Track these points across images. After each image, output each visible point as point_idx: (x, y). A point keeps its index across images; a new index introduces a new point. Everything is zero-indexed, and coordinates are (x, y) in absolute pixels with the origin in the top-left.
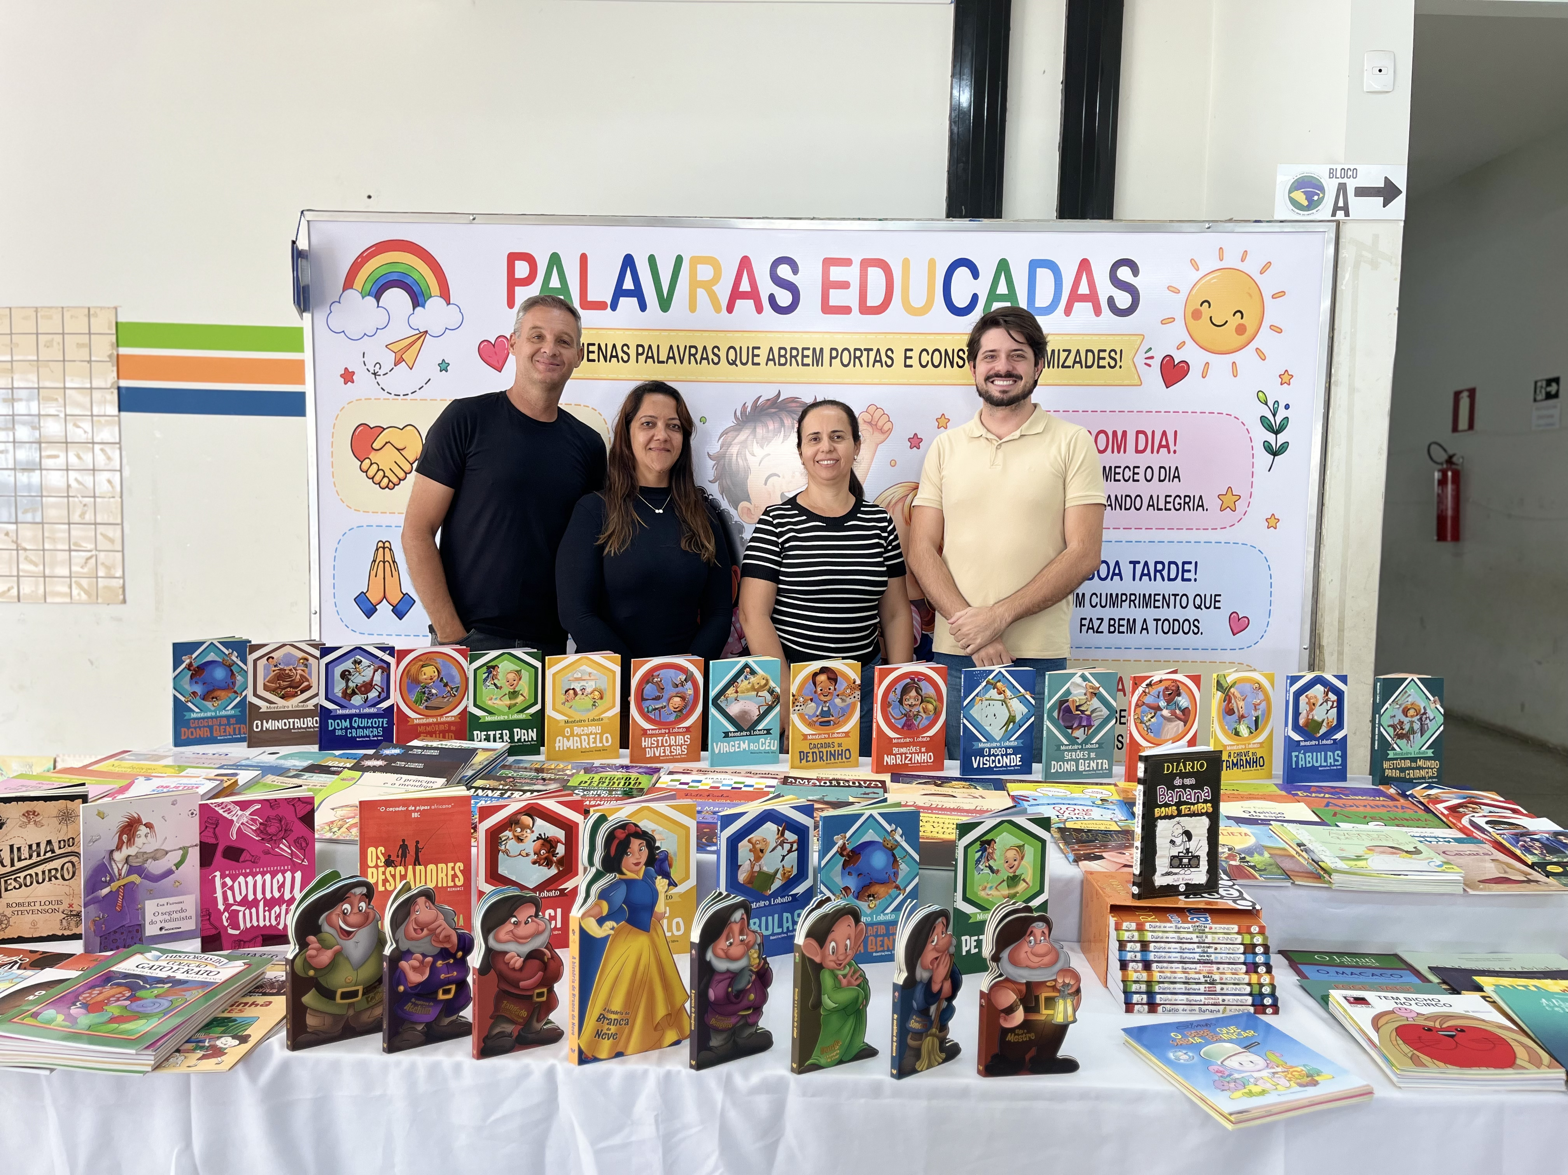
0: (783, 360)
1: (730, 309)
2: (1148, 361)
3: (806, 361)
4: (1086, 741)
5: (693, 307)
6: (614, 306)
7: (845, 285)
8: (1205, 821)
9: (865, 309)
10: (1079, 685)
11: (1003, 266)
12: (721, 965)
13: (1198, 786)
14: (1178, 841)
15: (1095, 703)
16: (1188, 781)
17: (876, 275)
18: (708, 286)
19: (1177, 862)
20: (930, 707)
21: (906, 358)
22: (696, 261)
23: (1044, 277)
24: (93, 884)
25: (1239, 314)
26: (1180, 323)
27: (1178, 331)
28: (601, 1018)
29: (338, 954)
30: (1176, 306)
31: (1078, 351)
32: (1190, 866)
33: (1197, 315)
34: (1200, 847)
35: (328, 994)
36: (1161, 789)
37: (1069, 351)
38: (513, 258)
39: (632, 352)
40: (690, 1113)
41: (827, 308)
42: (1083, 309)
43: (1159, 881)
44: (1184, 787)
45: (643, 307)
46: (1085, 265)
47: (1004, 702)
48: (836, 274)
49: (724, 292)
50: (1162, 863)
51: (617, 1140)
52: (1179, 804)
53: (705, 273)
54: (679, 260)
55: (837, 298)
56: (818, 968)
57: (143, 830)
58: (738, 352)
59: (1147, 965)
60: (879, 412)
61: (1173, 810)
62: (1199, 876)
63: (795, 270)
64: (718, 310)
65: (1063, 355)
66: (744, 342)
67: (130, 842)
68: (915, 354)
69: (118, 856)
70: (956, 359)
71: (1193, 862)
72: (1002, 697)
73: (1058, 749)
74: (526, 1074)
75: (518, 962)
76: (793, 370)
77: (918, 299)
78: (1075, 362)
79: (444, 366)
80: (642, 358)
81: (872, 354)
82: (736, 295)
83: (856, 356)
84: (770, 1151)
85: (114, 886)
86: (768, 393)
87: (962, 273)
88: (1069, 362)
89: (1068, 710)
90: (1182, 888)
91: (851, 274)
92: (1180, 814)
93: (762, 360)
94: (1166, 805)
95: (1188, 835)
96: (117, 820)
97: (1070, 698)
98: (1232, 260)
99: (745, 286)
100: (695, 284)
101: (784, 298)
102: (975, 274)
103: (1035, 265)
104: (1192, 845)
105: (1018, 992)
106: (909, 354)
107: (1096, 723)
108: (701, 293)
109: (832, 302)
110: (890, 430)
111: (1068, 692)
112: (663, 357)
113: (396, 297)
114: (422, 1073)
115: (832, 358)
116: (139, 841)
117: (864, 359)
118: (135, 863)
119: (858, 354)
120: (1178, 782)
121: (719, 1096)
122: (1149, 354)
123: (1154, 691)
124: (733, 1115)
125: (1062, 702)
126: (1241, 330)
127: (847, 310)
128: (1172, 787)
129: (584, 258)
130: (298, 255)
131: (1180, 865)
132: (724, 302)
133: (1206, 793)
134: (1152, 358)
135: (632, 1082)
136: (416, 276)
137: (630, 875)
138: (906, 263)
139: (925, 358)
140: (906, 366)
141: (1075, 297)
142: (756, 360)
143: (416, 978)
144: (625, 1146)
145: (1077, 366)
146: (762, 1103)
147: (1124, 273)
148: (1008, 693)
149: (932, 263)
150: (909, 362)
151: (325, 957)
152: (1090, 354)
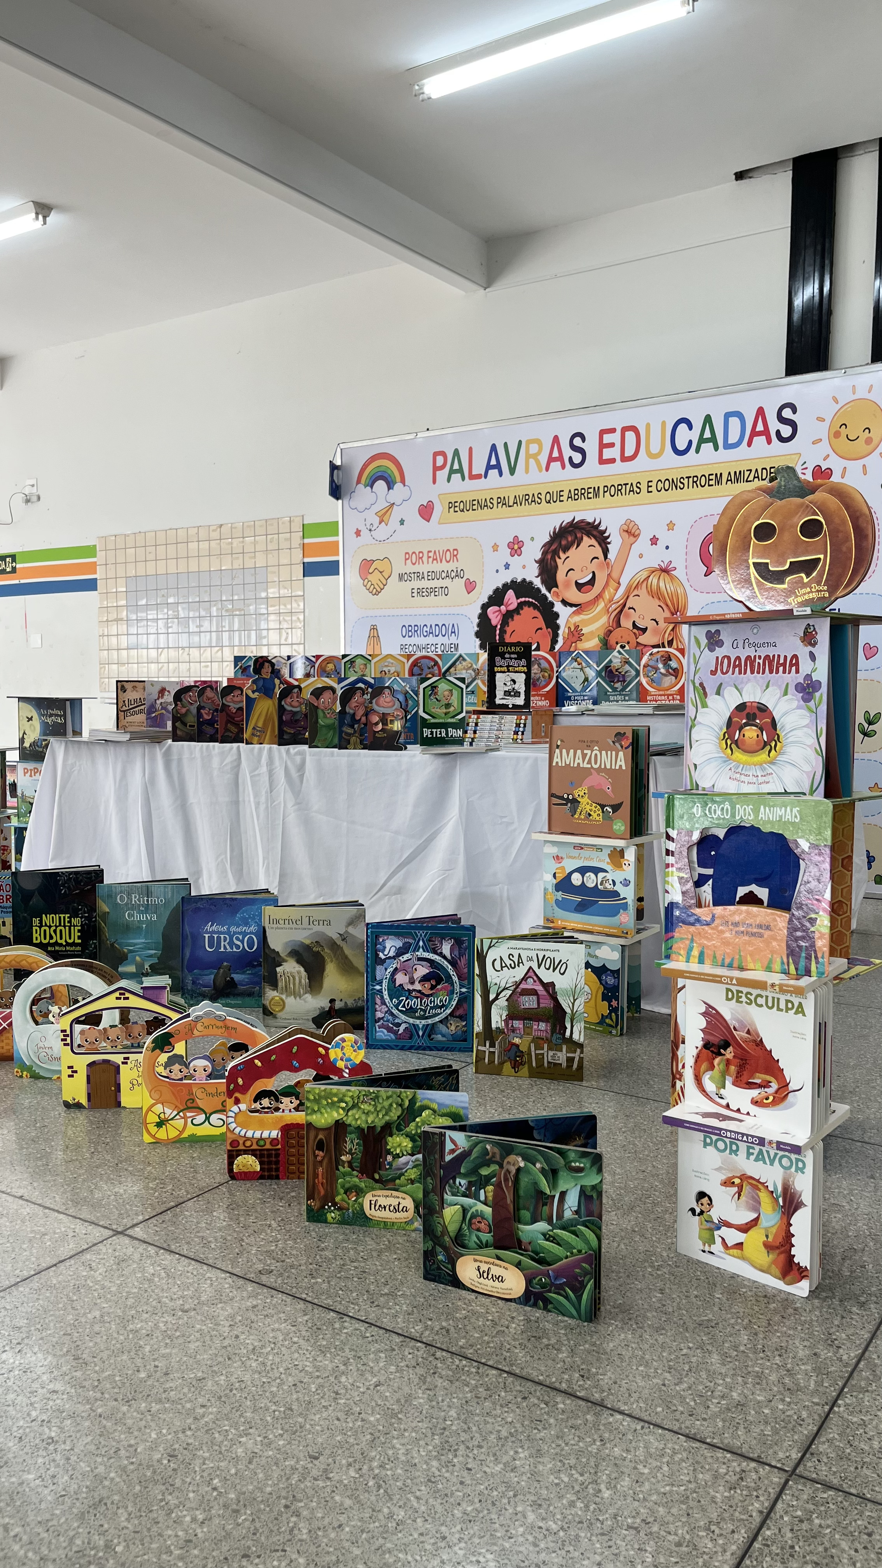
0: (576, 497)
1: (547, 469)
2: (804, 471)
3: (590, 495)
4: (623, 689)
5: (527, 471)
6: (486, 477)
7: (612, 445)
8: (523, 676)
9: (624, 459)
10: (617, 657)
11: (708, 419)
12: (288, 708)
13: (519, 658)
14: (508, 684)
15: (627, 667)
16: (513, 656)
17: (630, 436)
18: (535, 456)
19: (507, 693)
20: (546, 674)
21: (649, 487)
22: (529, 442)
23: (734, 422)
24: (149, 712)
25: (867, 431)
26: (825, 441)
27: (825, 448)
28: (254, 728)
29: (188, 710)
30: (822, 432)
31: (757, 470)
32: (515, 696)
33: (837, 435)
34: (521, 687)
35: (185, 725)
36: (498, 659)
37: (751, 470)
38: (436, 454)
39: (495, 502)
40: (277, 762)
41: (602, 461)
42: (760, 440)
43: (498, 701)
44: (511, 659)
45: (501, 474)
46: (761, 412)
47: (581, 669)
48: (607, 439)
49: (544, 458)
50: (499, 694)
51: (256, 773)
52: (508, 666)
53: (534, 448)
54: (520, 442)
55: (608, 454)
56: (317, 708)
57: (166, 693)
58: (552, 496)
59: (475, 732)
60: (633, 524)
61: (503, 669)
62: (520, 701)
63: (584, 440)
64: (540, 471)
65: (747, 473)
66: (554, 489)
67: (162, 697)
68: (653, 484)
69: (158, 702)
70: (679, 484)
71: (517, 694)
72: (580, 667)
73: (606, 694)
74: (232, 748)
75: (234, 711)
76: (583, 502)
77: (655, 448)
78: (755, 477)
79: (402, 522)
80: (500, 505)
81: (628, 487)
82: (551, 459)
83: (619, 489)
84: (302, 777)
85: (157, 713)
86: (568, 519)
87: (683, 427)
88: (751, 478)
89: (611, 671)
90: (510, 706)
91: (615, 438)
92: (509, 671)
93: (564, 498)
94: (501, 666)
95: (514, 682)
96: (157, 688)
97: (612, 665)
98: (861, 393)
99: (556, 454)
100: (528, 456)
101: (577, 458)
102: (690, 427)
103: (728, 416)
104: (516, 687)
105: (379, 717)
106: (650, 484)
107: (628, 679)
108: (532, 461)
109: (604, 457)
110: (639, 535)
111: (611, 661)
112: (511, 504)
113: (381, 485)
114: (204, 748)
115: (605, 492)
116: (165, 697)
117: (623, 491)
118: (164, 705)
119: (620, 487)
120: (507, 656)
121: (284, 755)
122: (804, 466)
123: (655, 658)
124: (289, 763)
125: (607, 667)
126: (869, 441)
127: (613, 461)
128: (505, 658)
129: (471, 449)
130: (333, 467)
131: (510, 695)
132: (544, 466)
133: (523, 662)
134: (806, 468)
135: (260, 750)
136: (389, 472)
137: (264, 676)
138: (648, 426)
139: (660, 485)
140: (649, 492)
141: (754, 433)
142: (562, 498)
143: (206, 717)
144: (259, 775)
145: (756, 480)
146: (298, 759)
147: (787, 413)
148: (584, 664)
149: (664, 424)
150: (650, 489)
151: (184, 711)
152: (764, 471)
